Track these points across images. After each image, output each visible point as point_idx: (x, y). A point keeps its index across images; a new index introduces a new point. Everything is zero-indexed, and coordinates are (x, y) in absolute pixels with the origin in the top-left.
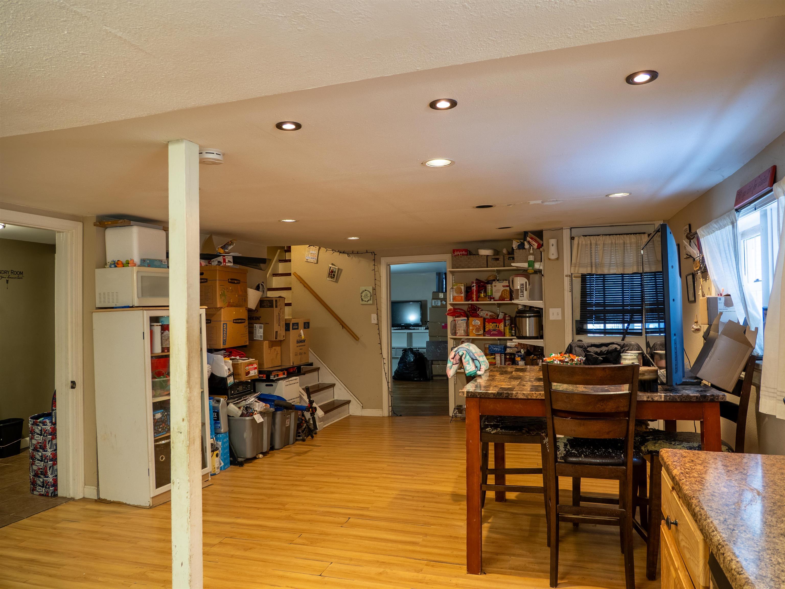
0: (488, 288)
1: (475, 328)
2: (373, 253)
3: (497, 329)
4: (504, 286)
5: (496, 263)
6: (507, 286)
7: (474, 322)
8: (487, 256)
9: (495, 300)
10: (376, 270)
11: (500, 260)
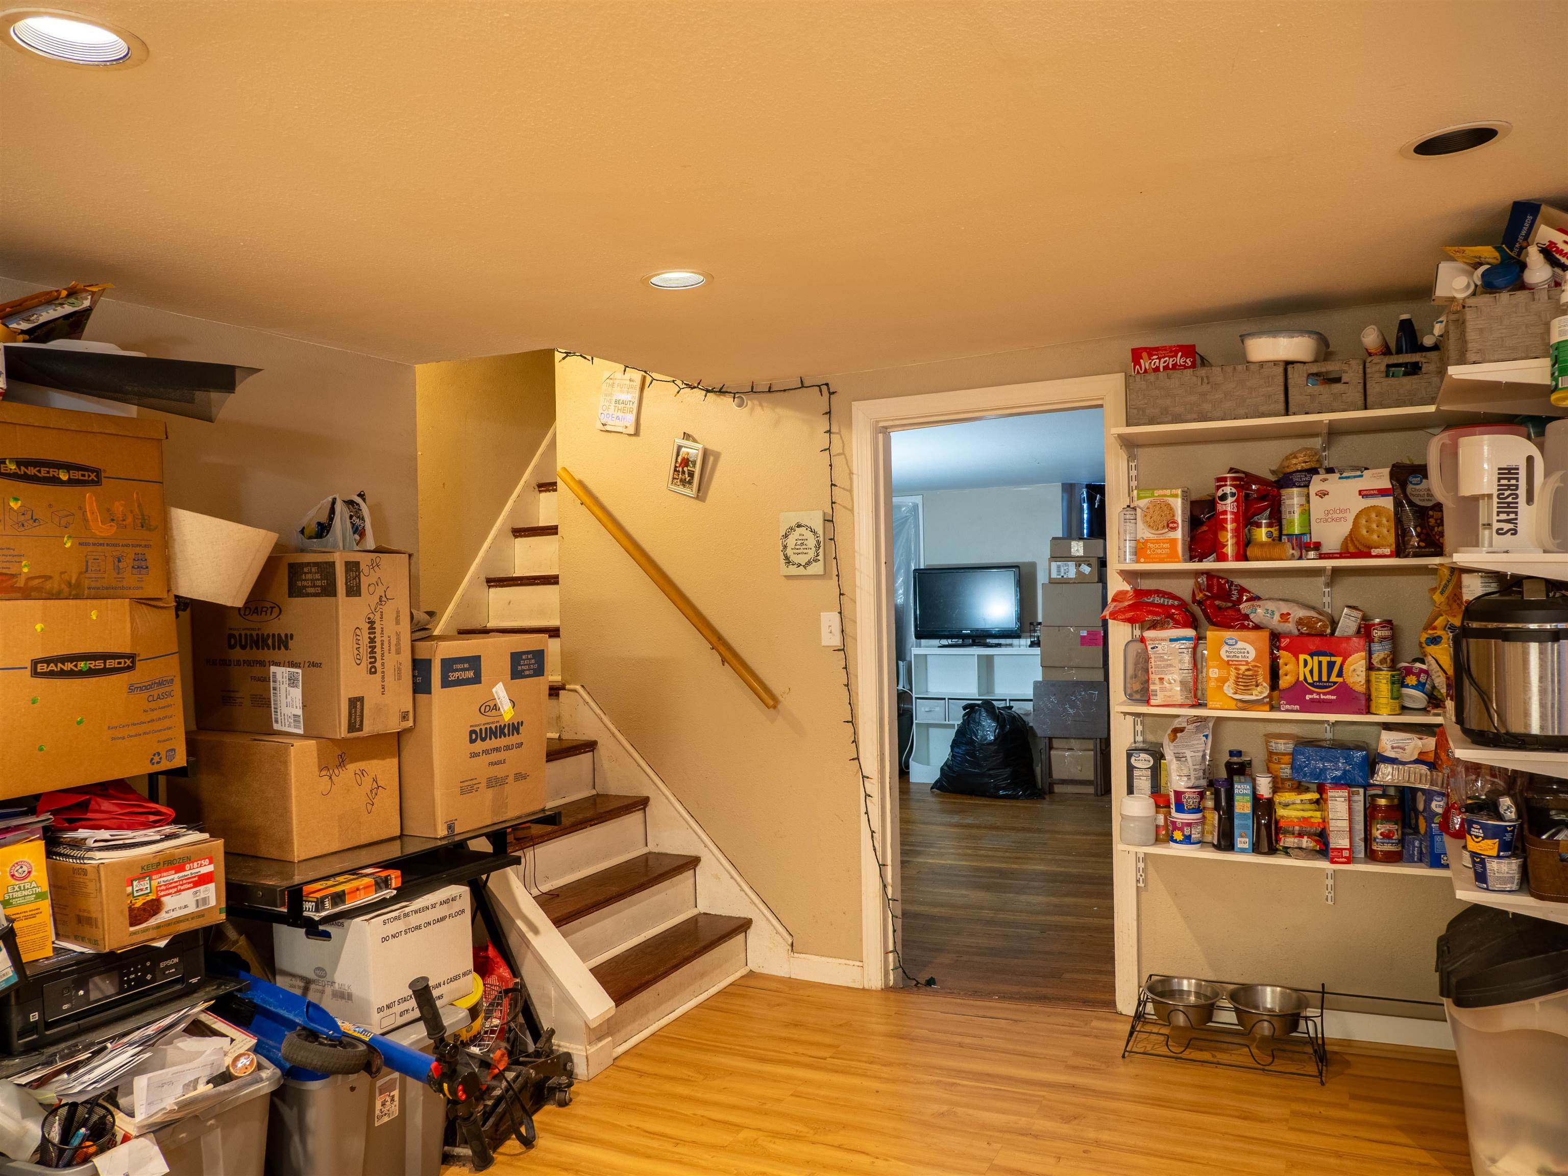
0: (1288, 502)
1: (1233, 673)
2: (824, 388)
3: (1333, 678)
4: (1363, 494)
5: (1326, 392)
6: (1382, 493)
7: (1226, 648)
8: (1288, 363)
9: (1322, 557)
10: (836, 448)
11: (1345, 378)
